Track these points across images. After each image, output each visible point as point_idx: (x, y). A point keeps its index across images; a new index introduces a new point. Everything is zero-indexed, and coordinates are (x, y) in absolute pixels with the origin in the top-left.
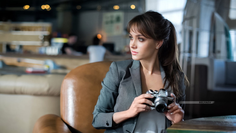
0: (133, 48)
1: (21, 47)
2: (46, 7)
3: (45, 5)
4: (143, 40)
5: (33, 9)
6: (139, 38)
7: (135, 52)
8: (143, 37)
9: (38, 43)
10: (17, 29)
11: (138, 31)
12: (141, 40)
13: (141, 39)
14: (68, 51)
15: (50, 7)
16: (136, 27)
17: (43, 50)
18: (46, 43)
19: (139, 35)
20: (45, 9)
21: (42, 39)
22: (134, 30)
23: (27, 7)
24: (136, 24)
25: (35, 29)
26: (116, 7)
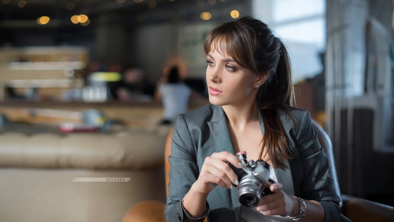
0: (214, 81)
1: (36, 90)
2: (80, 19)
3: (78, 14)
4: (235, 69)
5: (57, 23)
6: (227, 66)
7: (217, 91)
8: (235, 64)
9: (65, 83)
10: (23, 60)
11: (228, 53)
12: (231, 69)
13: (230, 67)
14: (123, 94)
15: (89, 19)
16: (224, 44)
17: (77, 94)
18: (80, 82)
19: (228, 61)
20: (79, 23)
21: (71, 75)
22: (219, 49)
23: (44, 20)
24: (225, 37)
25: (56, 59)
26: (206, 16)
